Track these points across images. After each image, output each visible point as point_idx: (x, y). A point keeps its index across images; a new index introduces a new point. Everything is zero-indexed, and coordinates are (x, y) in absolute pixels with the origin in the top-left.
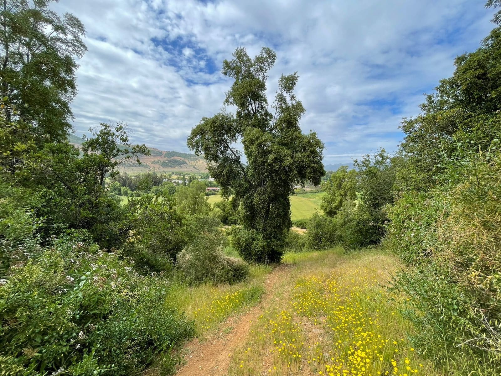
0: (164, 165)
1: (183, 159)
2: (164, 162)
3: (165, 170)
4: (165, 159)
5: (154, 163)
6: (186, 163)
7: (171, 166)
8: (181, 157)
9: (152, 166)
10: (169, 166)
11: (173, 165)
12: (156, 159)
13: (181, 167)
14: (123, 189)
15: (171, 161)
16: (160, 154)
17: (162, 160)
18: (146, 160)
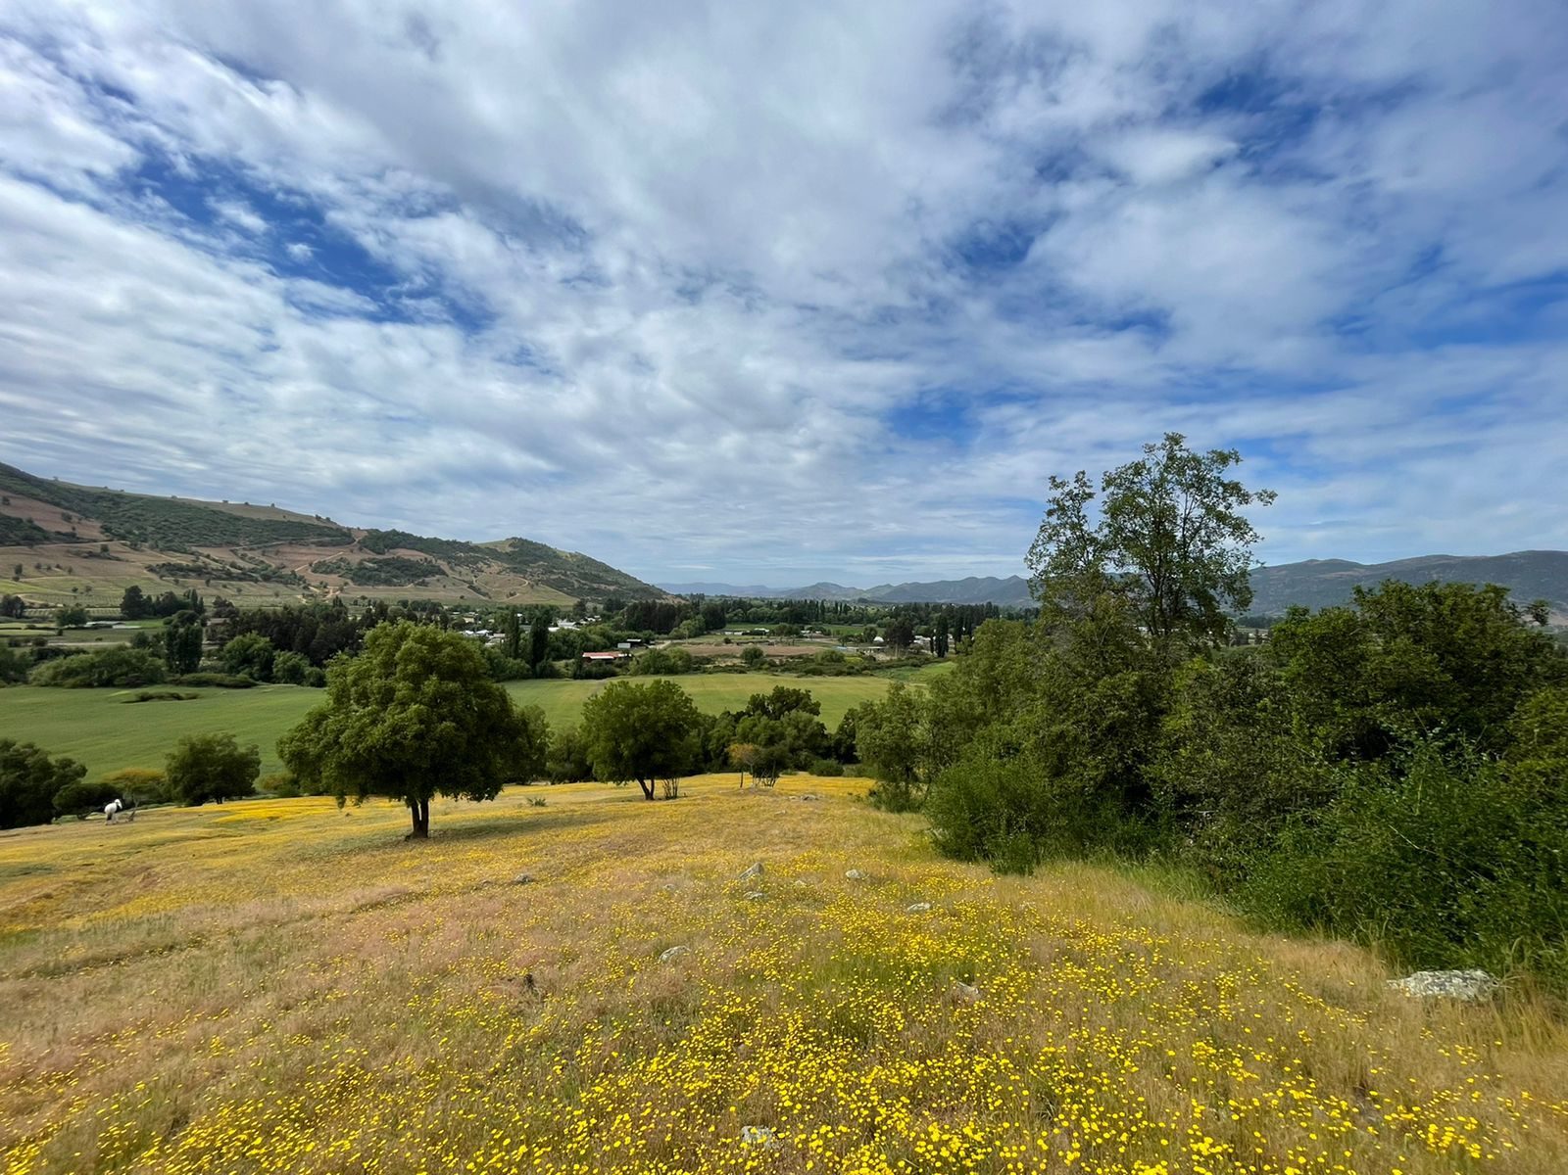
0: (362, 576)
1: (429, 558)
2: (361, 567)
3: (366, 594)
4: (366, 557)
5: (320, 568)
6: (443, 573)
7: (388, 582)
8: (421, 550)
9: (314, 579)
10: (379, 581)
11: (396, 577)
12: (331, 555)
13: (423, 584)
14: (282, 658)
15: (387, 563)
16: (341, 537)
17: (355, 558)
18: (289, 557)
